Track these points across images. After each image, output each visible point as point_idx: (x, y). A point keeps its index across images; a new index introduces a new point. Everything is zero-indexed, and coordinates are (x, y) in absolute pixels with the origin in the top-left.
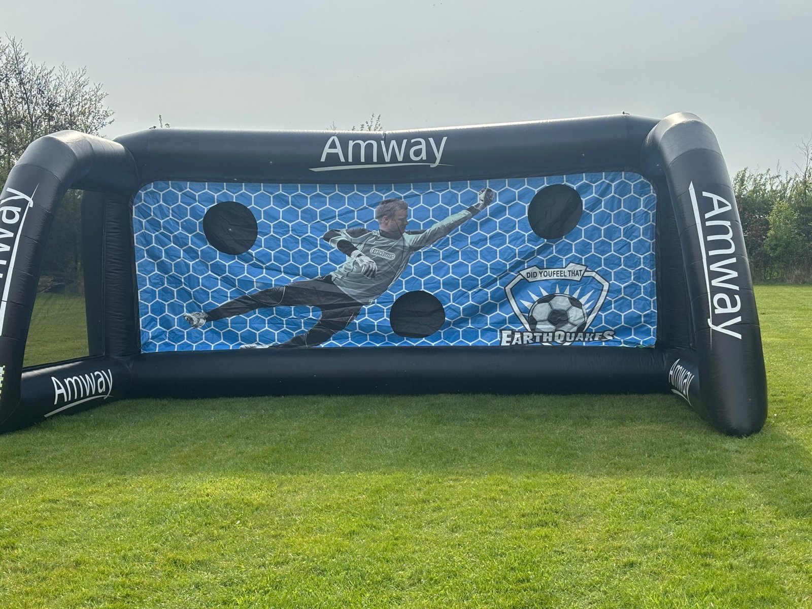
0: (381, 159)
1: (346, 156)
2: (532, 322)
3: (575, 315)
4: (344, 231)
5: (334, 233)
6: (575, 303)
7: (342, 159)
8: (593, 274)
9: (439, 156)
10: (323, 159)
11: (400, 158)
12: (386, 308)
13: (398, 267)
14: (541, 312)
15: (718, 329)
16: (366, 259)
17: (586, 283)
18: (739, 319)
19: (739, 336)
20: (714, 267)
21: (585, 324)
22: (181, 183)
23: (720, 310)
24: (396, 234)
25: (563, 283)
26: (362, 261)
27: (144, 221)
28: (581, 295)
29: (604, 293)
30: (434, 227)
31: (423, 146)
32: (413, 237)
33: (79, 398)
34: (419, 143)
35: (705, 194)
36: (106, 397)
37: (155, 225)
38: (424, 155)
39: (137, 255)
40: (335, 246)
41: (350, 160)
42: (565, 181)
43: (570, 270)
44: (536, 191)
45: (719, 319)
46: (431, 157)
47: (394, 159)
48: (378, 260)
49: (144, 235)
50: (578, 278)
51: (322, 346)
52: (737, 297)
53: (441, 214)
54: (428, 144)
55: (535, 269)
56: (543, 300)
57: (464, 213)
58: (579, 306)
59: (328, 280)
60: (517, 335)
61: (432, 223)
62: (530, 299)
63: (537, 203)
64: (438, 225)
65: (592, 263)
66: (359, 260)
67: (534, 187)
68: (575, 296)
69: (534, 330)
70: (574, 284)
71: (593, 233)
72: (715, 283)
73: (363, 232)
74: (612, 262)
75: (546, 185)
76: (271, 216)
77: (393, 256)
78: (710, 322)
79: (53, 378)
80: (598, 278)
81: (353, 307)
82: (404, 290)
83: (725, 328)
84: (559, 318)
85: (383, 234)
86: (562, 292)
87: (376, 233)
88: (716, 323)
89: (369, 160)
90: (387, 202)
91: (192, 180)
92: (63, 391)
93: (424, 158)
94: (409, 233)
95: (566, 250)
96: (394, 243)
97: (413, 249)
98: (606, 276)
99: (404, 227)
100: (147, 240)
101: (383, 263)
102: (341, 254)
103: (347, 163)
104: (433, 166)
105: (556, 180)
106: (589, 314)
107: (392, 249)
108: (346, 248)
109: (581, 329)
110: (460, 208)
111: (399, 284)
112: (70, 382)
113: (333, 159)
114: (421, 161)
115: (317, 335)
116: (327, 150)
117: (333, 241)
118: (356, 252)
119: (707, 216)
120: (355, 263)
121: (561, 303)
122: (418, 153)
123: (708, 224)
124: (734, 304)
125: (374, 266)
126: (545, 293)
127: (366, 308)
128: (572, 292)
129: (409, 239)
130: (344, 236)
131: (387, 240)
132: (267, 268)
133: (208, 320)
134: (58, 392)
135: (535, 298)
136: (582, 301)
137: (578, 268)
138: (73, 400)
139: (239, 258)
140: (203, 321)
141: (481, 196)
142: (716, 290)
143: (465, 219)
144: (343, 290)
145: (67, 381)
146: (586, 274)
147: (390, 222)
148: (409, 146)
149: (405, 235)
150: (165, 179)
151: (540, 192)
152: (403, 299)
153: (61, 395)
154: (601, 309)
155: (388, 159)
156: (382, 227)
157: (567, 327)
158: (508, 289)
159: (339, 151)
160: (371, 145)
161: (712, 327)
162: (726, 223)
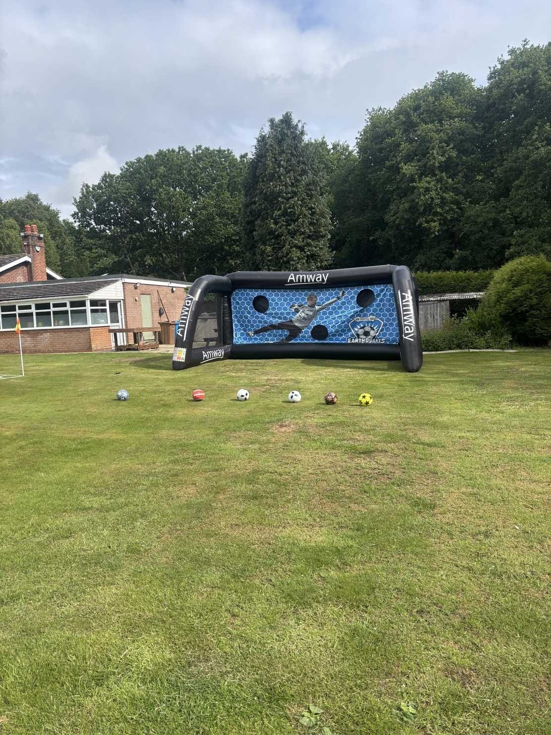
0: (306, 281)
1: (296, 280)
2: (358, 335)
3: (372, 333)
4: (296, 305)
5: (293, 306)
6: (372, 329)
7: (295, 281)
8: (378, 319)
9: (325, 280)
10: (288, 281)
11: (313, 281)
12: (310, 331)
13: (314, 317)
14: (361, 332)
15: (406, 338)
16: (303, 314)
17: (376, 322)
18: (412, 335)
19: (412, 340)
20: (405, 318)
22: (245, 290)
23: (406, 332)
24: (313, 306)
25: (368, 322)
27: (234, 302)
28: (374, 326)
29: (381, 326)
30: (325, 304)
33: (212, 358)
34: (319, 276)
35: (403, 294)
36: (221, 358)
37: (238, 303)
38: (321, 280)
39: (232, 312)
40: (293, 310)
41: (297, 281)
42: (369, 288)
43: (370, 318)
44: (359, 291)
45: (407, 335)
46: (323, 281)
47: (311, 281)
48: (307, 315)
49: (234, 306)
50: (373, 320)
51: (290, 342)
52: (412, 327)
53: (328, 299)
54: (322, 276)
55: (358, 318)
56: (361, 328)
57: (335, 299)
58: (374, 330)
59: (291, 321)
60: (353, 340)
62: (357, 328)
63: (359, 295)
64: (327, 303)
65: (378, 315)
68: (372, 326)
69: (358, 338)
70: (372, 323)
71: (378, 305)
72: (405, 323)
73: (302, 305)
74: (384, 315)
75: (363, 289)
76: (273, 300)
77: (312, 313)
78: (403, 335)
79: (203, 352)
80: (380, 320)
81: (299, 330)
83: (408, 337)
84: (366, 334)
85: (309, 306)
86: (368, 325)
87: (306, 306)
88: (405, 336)
89: (303, 282)
90: (310, 295)
91: (249, 288)
92: (206, 355)
95: (368, 311)
96: (312, 309)
97: (318, 311)
98: (381, 319)
99: (315, 303)
100: (235, 308)
103: (296, 283)
104: (324, 283)
105: (366, 288)
106: (377, 333)
107: (312, 311)
108: (297, 310)
109: (374, 337)
110: (334, 297)
112: (209, 353)
113: (292, 281)
114: (320, 282)
115: (288, 339)
116: (290, 278)
117: (293, 308)
118: (300, 312)
119: (403, 301)
120: (300, 316)
121: (367, 329)
122: (319, 279)
123: (404, 304)
124: (411, 330)
126: (362, 326)
127: (303, 330)
129: (317, 308)
130: (296, 307)
131: (310, 308)
132: (272, 317)
134: (204, 356)
135: (359, 327)
136: (375, 328)
137: (373, 317)
138: (210, 358)
139: (263, 314)
140: (253, 335)
141: (341, 293)
142: (405, 325)
143: (336, 301)
144: (297, 324)
145: (207, 353)
146: (376, 319)
147: (311, 302)
148: (316, 277)
149: (316, 306)
150: (241, 288)
151: (361, 292)
152: (315, 327)
153: (205, 357)
154: (381, 331)
155: (309, 281)
156: (308, 303)
157: (370, 337)
158: (349, 324)
159: (293, 278)
160: (304, 276)
161: (404, 337)
162: (410, 303)
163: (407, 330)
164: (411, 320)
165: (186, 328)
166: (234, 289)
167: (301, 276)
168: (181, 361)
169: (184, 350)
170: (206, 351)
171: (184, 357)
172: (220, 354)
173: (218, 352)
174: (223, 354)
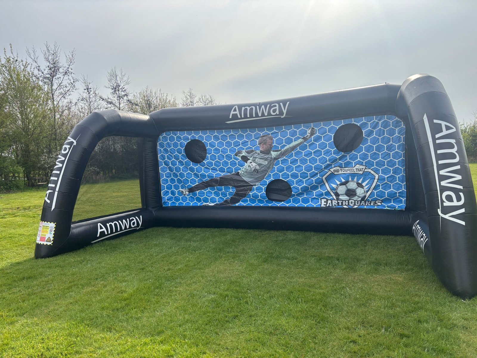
0: (257, 115)
1: (241, 115)
2: (337, 195)
3: (360, 192)
4: (244, 151)
5: (239, 152)
6: (360, 185)
7: (239, 117)
8: (370, 170)
9: (285, 112)
10: (231, 117)
11: (266, 114)
12: (264, 188)
13: (269, 168)
14: (342, 190)
15: (447, 217)
16: (254, 164)
17: (366, 175)
18: (463, 210)
19: (463, 223)
20: (442, 172)
21: (365, 196)
22: (175, 132)
23: (447, 204)
24: (267, 152)
25: (353, 175)
26: (252, 165)
27: (162, 149)
28: (363, 181)
29: (376, 181)
30: (286, 148)
31: (277, 107)
32: (276, 153)
33: (116, 232)
34: (275, 106)
35: (435, 121)
36: (138, 228)
37: (166, 151)
38: (277, 112)
39: (160, 164)
40: (240, 158)
41: (243, 116)
42: (353, 121)
43: (357, 168)
44: (338, 127)
45: (446, 210)
46: (281, 113)
47: (263, 115)
48: (259, 165)
49: (162, 155)
50: (361, 172)
51: (237, 205)
52: (461, 194)
53: (289, 141)
54: (280, 106)
55: (338, 168)
56: (342, 184)
57: (300, 140)
58: (362, 187)
59: (238, 174)
60: (329, 202)
61: (285, 146)
62: (336, 183)
63: (338, 133)
64: (288, 146)
65: (369, 165)
66: (251, 165)
67: (336, 125)
68: (360, 182)
69: (338, 199)
70: (359, 176)
71: (369, 149)
72: (443, 183)
73: (252, 151)
74: (380, 164)
75: (343, 124)
76: (212, 145)
77: (266, 163)
78: (439, 211)
79: (99, 225)
80: (372, 172)
81: (249, 187)
82: (272, 179)
83: (452, 216)
84: (351, 193)
85: (261, 152)
86: (353, 180)
87: (258, 152)
88: (445, 213)
89: (251, 116)
90: (263, 136)
91: (180, 130)
92: (104, 230)
93: (278, 113)
94: (273, 151)
95: (354, 158)
96: (267, 156)
97: (275, 159)
98: (377, 171)
99: (271, 148)
100: (163, 157)
101: (262, 166)
102: (242, 162)
103: (241, 118)
104: (282, 117)
105: (348, 121)
106: (367, 191)
107: (266, 159)
108: (245, 159)
109: (363, 199)
110: (298, 138)
111: (270, 176)
112: (111, 226)
113: (235, 117)
114: (276, 115)
115: (234, 200)
116: (232, 112)
117: (239, 156)
118: (249, 161)
120: (249, 166)
121: (352, 185)
122: (274, 111)
123: (438, 141)
124: (459, 199)
125: (258, 167)
126: (343, 180)
127: (255, 187)
128: (358, 180)
129: (274, 154)
130: (244, 153)
131: (263, 155)
132: (212, 169)
133: (189, 192)
134: (100, 231)
135: (338, 183)
136: (364, 184)
137: (361, 167)
138: (112, 233)
139: (200, 165)
140: (187, 193)
141: (309, 131)
142: (444, 189)
143: (301, 143)
144: (245, 179)
145: (108, 225)
146: (366, 170)
147: (265, 146)
148: (270, 108)
149: (272, 152)
150: (169, 130)
151: (339, 128)
152: (271, 183)
153: (102, 232)
154: (375, 189)
155: (260, 115)
156: (261, 149)
157: (355, 198)
158: (324, 178)
159: (237, 112)
160: (252, 108)
161: (441, 215)
162: (453, 141)
163: (449, 198)
164: (459, 177)
165: (57, 189)
166: (161, 132)
167: (249, 108)
168: (45, 243)
169: (53, 225)
170: (104, 223)
171: (51, 236)
172: (134, 224)
173: (130, 221)
174: (140, 223)
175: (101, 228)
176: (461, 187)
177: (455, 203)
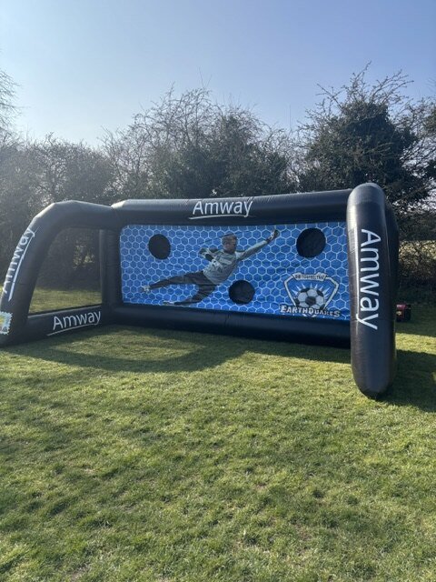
0: (220, 213)
1: (204, 212)
2: (298, 302)
3: (320, 300)
4: (208, 249)
6: (320, 294)
7: (202, 213)
8: (330, 279)
9: (248, 211)
10: (194, 213)
11: (229, 212)
12: (227, 287)
13: (233, 268)
14: (302, 297)
15: (362, 321)
16: (218, 264)
17: (326, 283)
18: (376, 316)
19: (376, 327)
20: (363, 279)
21: (324, 305)
22: (139, 226)
23: (364, 309)
24: (231, 252)
25: (314, 282)
27: (124, 243)
28: (323, 289)
30: (249, 249)
31: (241, 206)
32: (240, 253)
33: (73, 326)
34: (239, 204)
37: (129, 245)
38: (240, 211)
39: (121, 258)
40: (204, 257)
41: (206, 213)
42: (317, 226)
43: (318, 275)
44: (301, 231)
45: (363, 315)
46: (244, 212)
48: (223, 264)
49: (124, 250)
50: (322, 280)
52: (377, 300)
54: (243, 205)
55: (300, 274)
56: (303, 291)
57: (264, 242)
58: (322, 295)
59: (202, 273)
60: (290, 308)
61: (248, 247)
63: (302, 238)
64: (251, 248)
65: (330, 273)
66: (215, 263)
67: (300, 229)
68: (320, 290)
70: (320, 283)
71: (331, 256)
72: (363, 290)
73: (216, 250)
74: (341, 273)
75: (306, 228)
76: (176, 241)
77: (230, 263)
78: (357, 316)
80: (333, 281)
81: (212, 286)
82: (236, 279)
83: (366, 321)
84: (310, 301)
85: (226, 251)
86: (314, 287)
87: (222, 251)
88: (361, 317)
89: (214, 213)
90: (227, 235)
91: (144, 224)
94: (237, 251)
95: (315, 264)
96: (230, 256)
97: (240, 259)
98: (336, 279)
99: (235, 248)
100: (126, 252)
103: (204, 215)
104: (245, 216)
105: (311, 226)
106: (327, 300)
107: (230, 259)
108: (209, 258)
110: (262, 240)
112: (67, 319)
113: (198, 213)
114: (239, 213)
116: (195, 208)
117: (203, 254)
118: (213, 260)
119: (363, 245)
120: (213, 265)
121: (312, 293)
122: (238, 209)
123: (362, 250)
124: (374, 305)
125: (222, 267)
126: (304, 287)
129: (238, 255)
130: (208, 252)
131: (227, 255)
132: (175, 266)
133: (150, 289)
134: (56, 324)
135: (300, 289)
136: (324, 293)
137: (322, 274)
138: (67, 328)
139: (163, 261)
140: (148, 290)
142: (362, 295)
143: (265, 245)
144: (209, 277)
145: (64, 319)
146: (327, 278)
147: (229, 245)
149: (236, 253)
150: (133, 224)
151: (303, 232)
153: (58, 326)
154: (335, 298)
155: (223, 212)
156: (225, 248)
157: (315, 306)
158: (285, 283)
159: (201, 208)
160: (215, 205)
161: (358, 319)
162: (376, 250)
163: (366, 304)
164: (376, 285)
165: (14, 281)
166: (124, 225)
167: (212, 205)
169: (9, 315)
170: (61, 317)
171: (8, 326)
172: (91, 319)
173: (88, 316)
174: (98, 319)
175: (57, 321)
176: (377, 294)
177: (371, 309)
